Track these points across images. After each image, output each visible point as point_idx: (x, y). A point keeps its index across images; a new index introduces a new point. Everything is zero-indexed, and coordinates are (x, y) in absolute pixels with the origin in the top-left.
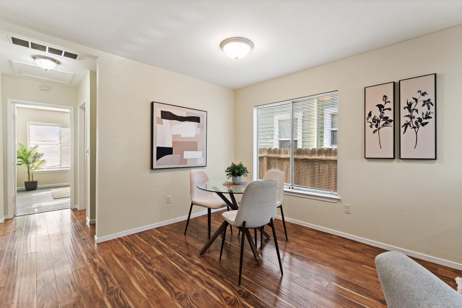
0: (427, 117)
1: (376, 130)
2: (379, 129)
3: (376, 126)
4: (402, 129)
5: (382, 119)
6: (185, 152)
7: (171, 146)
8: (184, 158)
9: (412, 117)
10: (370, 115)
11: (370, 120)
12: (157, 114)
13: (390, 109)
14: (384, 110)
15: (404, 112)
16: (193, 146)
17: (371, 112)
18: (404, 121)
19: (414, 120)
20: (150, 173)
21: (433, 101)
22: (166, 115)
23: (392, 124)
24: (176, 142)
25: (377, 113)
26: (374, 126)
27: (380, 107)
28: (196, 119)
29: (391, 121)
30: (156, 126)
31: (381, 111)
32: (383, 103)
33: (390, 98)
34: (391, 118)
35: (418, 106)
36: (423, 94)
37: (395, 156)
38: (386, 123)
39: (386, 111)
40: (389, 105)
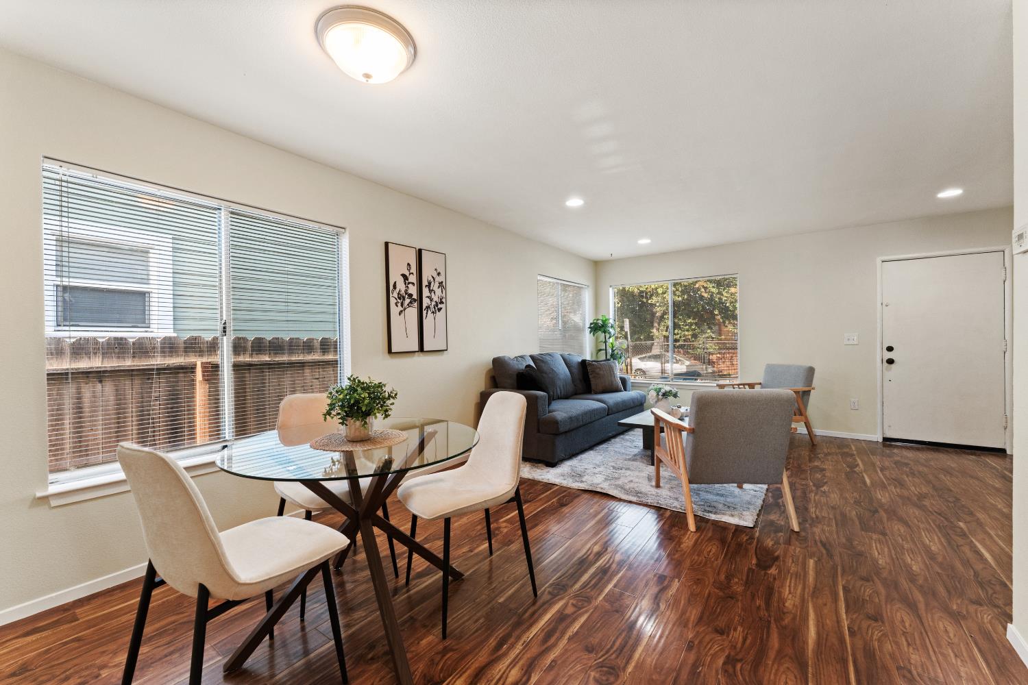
0: (441, 302)
1: (401, 311)
2: (404, 310)
3: (402, 305)
4: (424, 312)
5: (407, 296)
9: (431, 300)
10: (395, 286)
11: (396, 294)
13: (413, 284)
14: (409, 283)
15: (426, 292)
17: (395, 283)
18: (426, 302)
19: (433, 303)
23: (416, 304)
25: (401, 286)
26: (399, 305)
27: (405, 277)
29: (415, 300)
31: (405, 284)
32: (407, 273)
33: (414, 269)
34: (415, 296)
35: (435, 286)
36: (439, 274)
37: (421, 349)
38: (411, 302)
39: (410, 286)
40: (413, 279)
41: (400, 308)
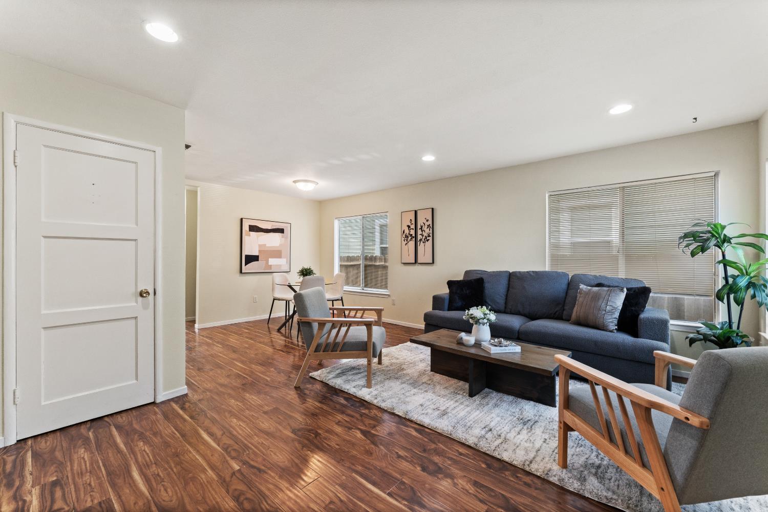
0: (429, 236)
2: (408, 243)
3: (407, 241)
4: (419, 243)
5: (409, 236)
6: (270, 259)
7: (257, 254)
8: (270, 264)
9: (423, 236)
10: (404, 232)
11: (404, 236)
12: (246, 228)
13: (413, 229)
15: (419, 232)
16: (277, 254)
17: (404, 230)
18: (419, 237)
19: (424, 237)
20: (240, 276)
21: (431, 225)
22: (253, 229)
23: (414, 239)
24: (262, 251)
25: (407, 231)
26: (405, 240)
27: (409, 227)
28: (281, 231)
29: (413, 237)
30: (245, 238)
31: (409, 230)
32: (410, 225)
33: (413, 222)
34: (414, 235)
35: (425, 228)
36: (427, 221)
37: (416, 262)
38: (411, 239)
39: (411, 230)
40: (413, 226)
41: (406, 242)
